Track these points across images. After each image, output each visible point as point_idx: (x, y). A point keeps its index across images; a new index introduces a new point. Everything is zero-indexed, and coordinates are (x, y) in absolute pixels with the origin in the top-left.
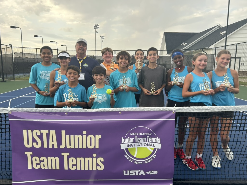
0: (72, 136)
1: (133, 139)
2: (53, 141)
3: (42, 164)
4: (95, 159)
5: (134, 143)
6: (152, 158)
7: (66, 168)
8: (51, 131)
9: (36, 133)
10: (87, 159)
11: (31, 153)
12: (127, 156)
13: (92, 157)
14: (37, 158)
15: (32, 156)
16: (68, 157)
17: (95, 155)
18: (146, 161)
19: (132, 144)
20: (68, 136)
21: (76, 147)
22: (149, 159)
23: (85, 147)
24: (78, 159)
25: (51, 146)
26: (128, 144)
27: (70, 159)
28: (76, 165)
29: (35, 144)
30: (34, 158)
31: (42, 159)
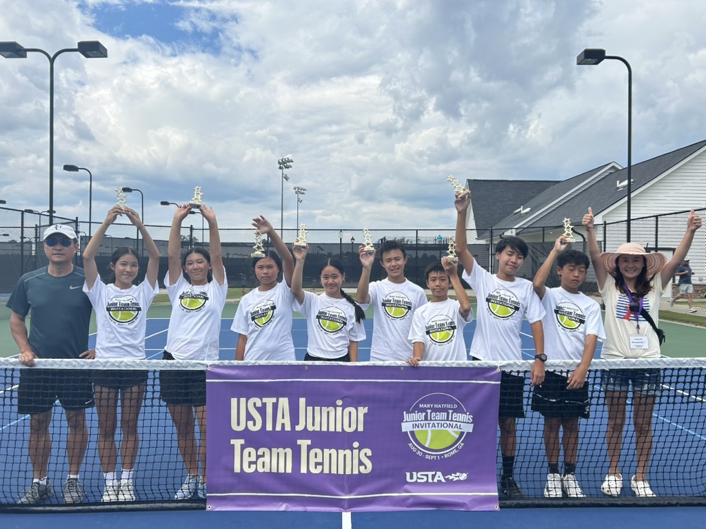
0: (317, 409)
1: (424, 414)
2: (283, 418)
3: (261, 460)
4: (355, 452)
5: (425, 422)
6: (457, 448)
7: (304, 470)
8: (280, 399)
9: (255, 404)
10: (341, 452)
11: (242, 441)
12: (413, 445)
13: (352, 449)
14: (253, 450)
15: (243, 447)
16: (309, 448)
17: (356, 444)
18: (447, 453)
19: (422, 423)
20: (310, 409)
21: (324, 429)
22: (452, 451)
23: (339, 429)
24: (327, 451)
25: (278, 428)
26: (414, 423)
27: (313, 452)
28: (322, 464)
29: (250, 423)
30: (246, 451)
31: (260, 452)
